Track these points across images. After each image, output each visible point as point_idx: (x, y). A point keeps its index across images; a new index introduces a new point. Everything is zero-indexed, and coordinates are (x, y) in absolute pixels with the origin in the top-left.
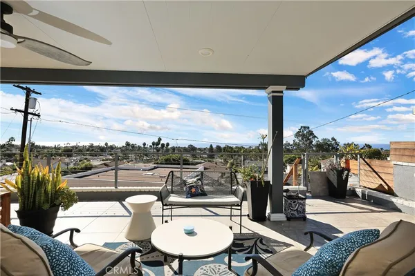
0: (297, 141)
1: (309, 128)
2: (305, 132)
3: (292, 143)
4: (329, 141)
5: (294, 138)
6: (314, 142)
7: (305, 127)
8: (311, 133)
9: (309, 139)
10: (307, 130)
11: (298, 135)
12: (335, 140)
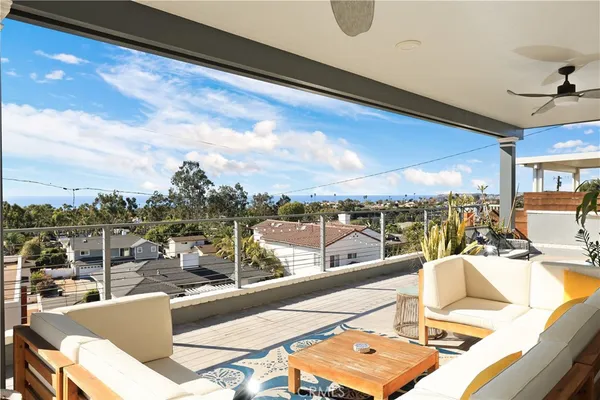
0: (176, 190)
1: (198, 165)
2: (191, 173)
3: (166, 194)
4: (232, 190)
5: (170, 185)
6: (207, 194)
7: (190, 163)
8: (202, 176)
9: (197, 187)
10: (195, 170)
11: (178, 178)
12: (241, 189)
